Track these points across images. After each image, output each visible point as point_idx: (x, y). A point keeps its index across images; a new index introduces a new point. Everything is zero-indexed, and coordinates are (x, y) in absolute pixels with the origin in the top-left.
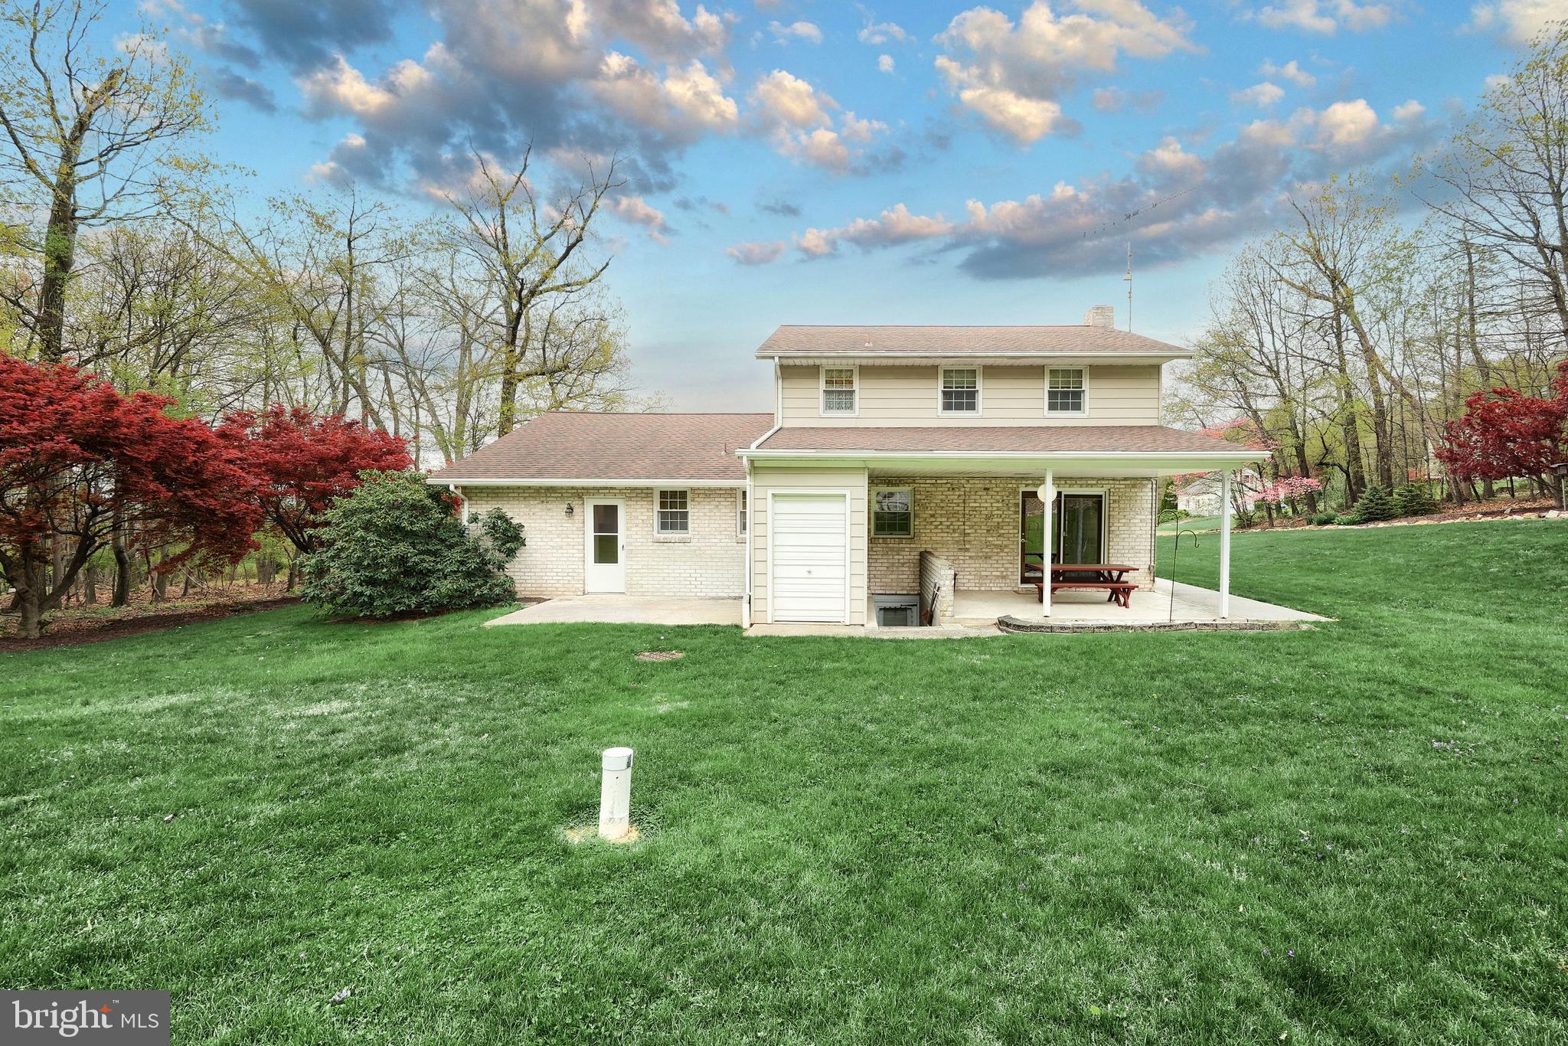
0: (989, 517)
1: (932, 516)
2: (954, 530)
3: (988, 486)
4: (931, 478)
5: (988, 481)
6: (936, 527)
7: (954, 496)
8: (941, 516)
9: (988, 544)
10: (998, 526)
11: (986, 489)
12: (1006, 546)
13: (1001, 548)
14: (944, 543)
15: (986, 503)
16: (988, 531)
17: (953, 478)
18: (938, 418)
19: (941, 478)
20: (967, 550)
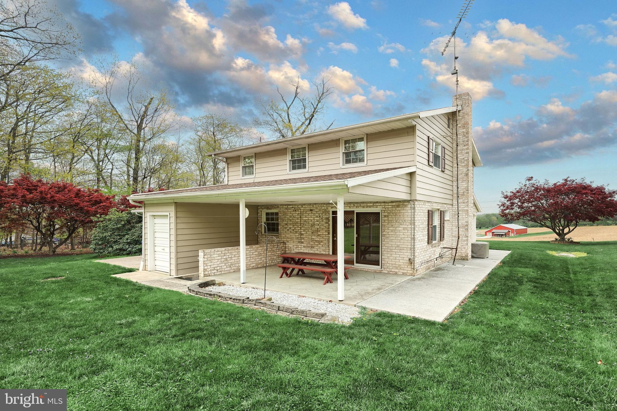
0: (313, 225)
1: (286, 224)
2: (296, 231)
3: (312, 208)
4: (286, 205)
5: (312, 207)
6: (288, 230)
7: (296, 214)
8: (290, 224)
9: (313, 240)
10: (318, 231)
11: (311, 210)
12: (322, 241)
13: (319, 242)
14: (292, 239)
15: (311, 218)
16: (312, 233)
17: (295, 205)
18: (288, 174)
19: (290, 205)
20: (302, 243)
